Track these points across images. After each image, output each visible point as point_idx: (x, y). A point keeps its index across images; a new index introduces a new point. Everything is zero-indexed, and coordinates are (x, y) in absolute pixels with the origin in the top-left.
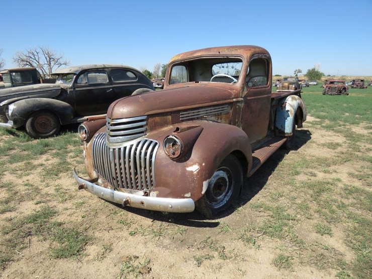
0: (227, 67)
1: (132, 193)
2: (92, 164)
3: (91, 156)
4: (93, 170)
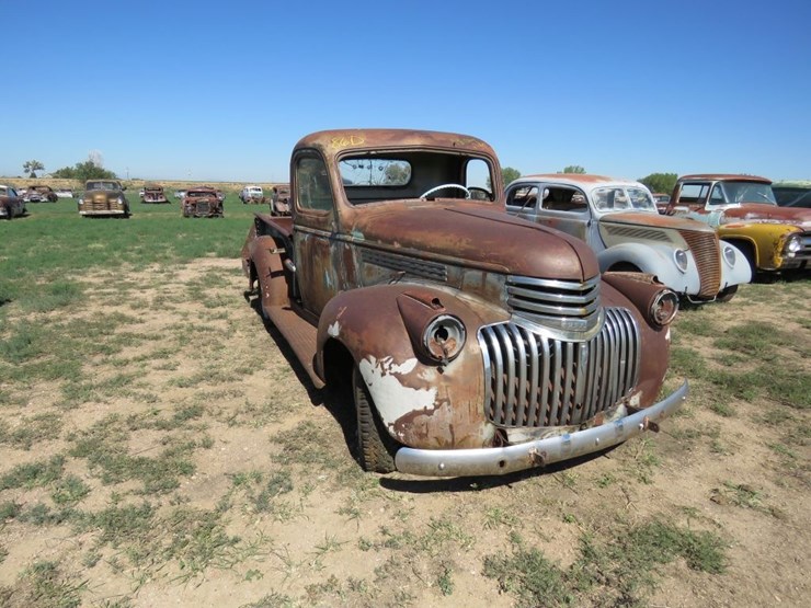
0: (370, 168)
2: (481, 410)
3: (482, 388)
4: (483, 423)
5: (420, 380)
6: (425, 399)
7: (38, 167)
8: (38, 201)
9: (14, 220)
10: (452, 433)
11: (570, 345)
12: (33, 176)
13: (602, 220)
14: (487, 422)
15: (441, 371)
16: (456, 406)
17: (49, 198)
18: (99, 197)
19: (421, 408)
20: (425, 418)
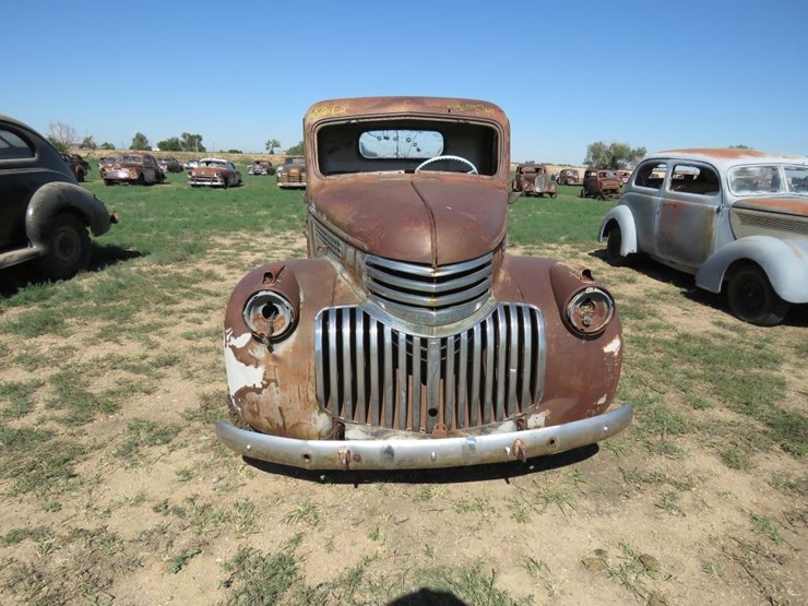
0: (396, 139)
1: (487, 433)
2: (312, 397)
3: (312, 373)
4: (316, 412)
5: (251, 356)
6: (253, 376)
7: (276, 145)
8: (259, 174)
9: (228, 189)
10: (282, 415)
11: (417, 340)
12: (272, 153)
13: (735, 206)
14: (321, 411)
15: (270, 349)
16: (284, 387)
17: (268, 171)
18: (293, 171)
19: (250, 385)
20: (254, 395)
